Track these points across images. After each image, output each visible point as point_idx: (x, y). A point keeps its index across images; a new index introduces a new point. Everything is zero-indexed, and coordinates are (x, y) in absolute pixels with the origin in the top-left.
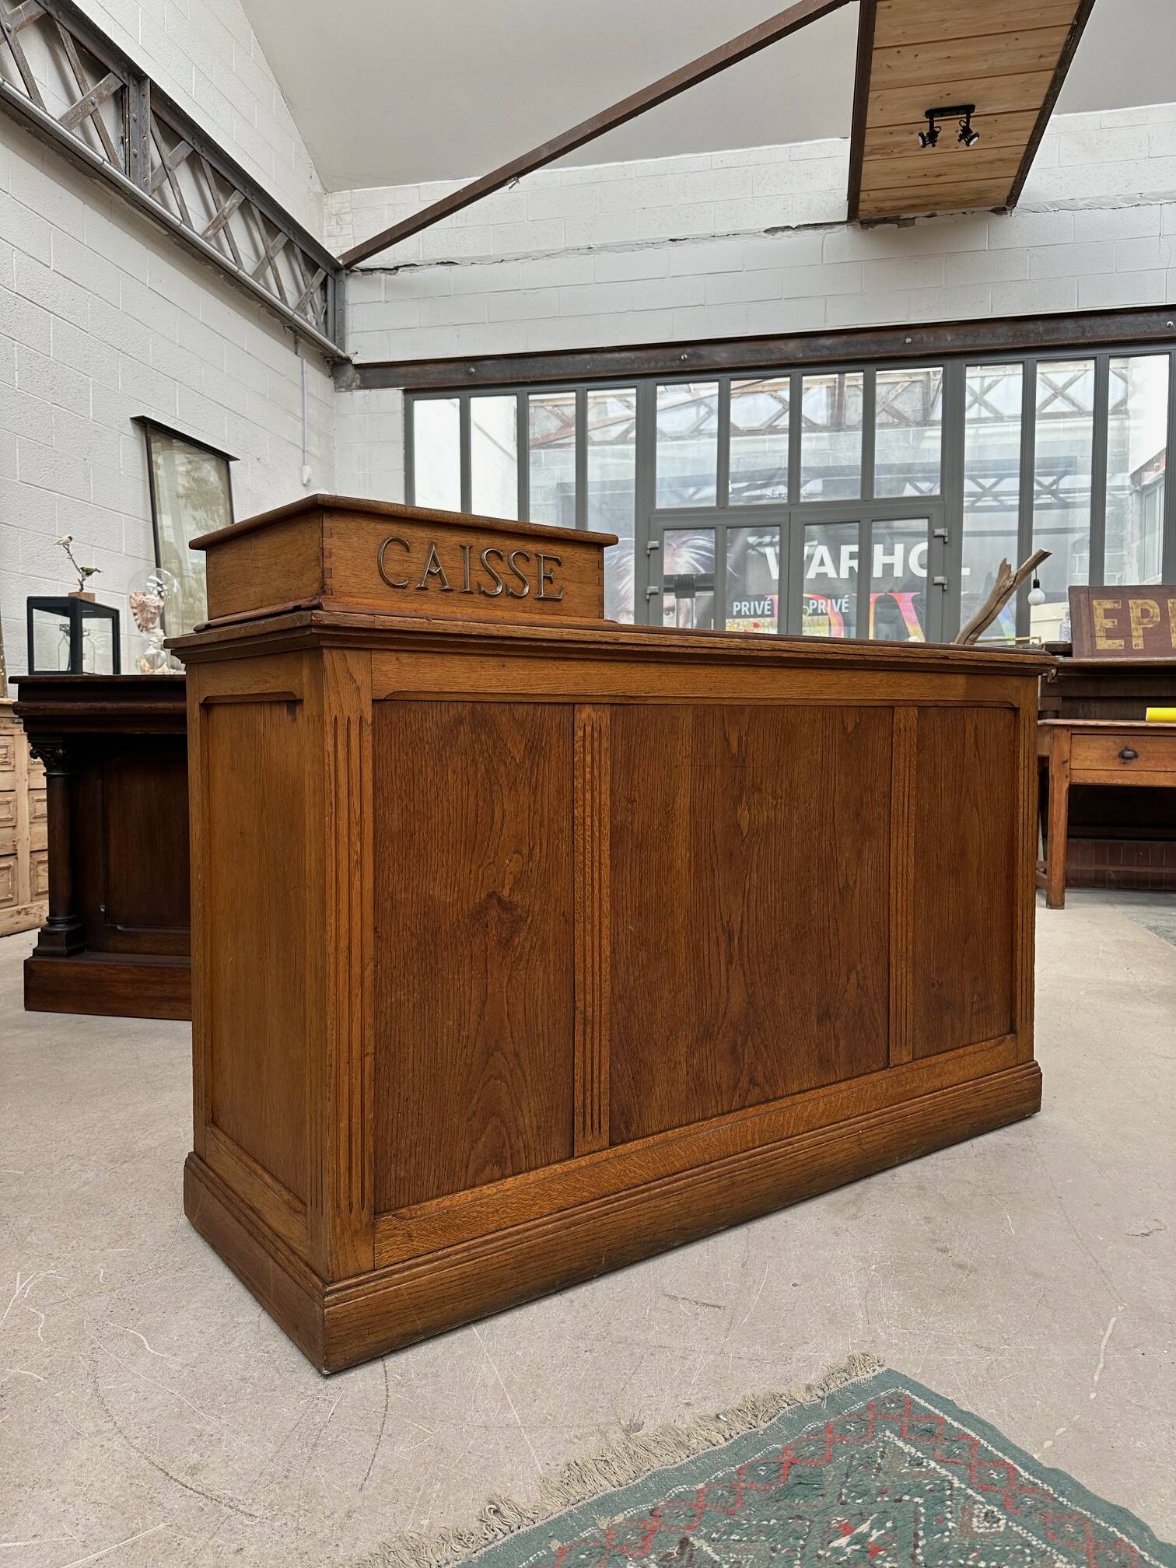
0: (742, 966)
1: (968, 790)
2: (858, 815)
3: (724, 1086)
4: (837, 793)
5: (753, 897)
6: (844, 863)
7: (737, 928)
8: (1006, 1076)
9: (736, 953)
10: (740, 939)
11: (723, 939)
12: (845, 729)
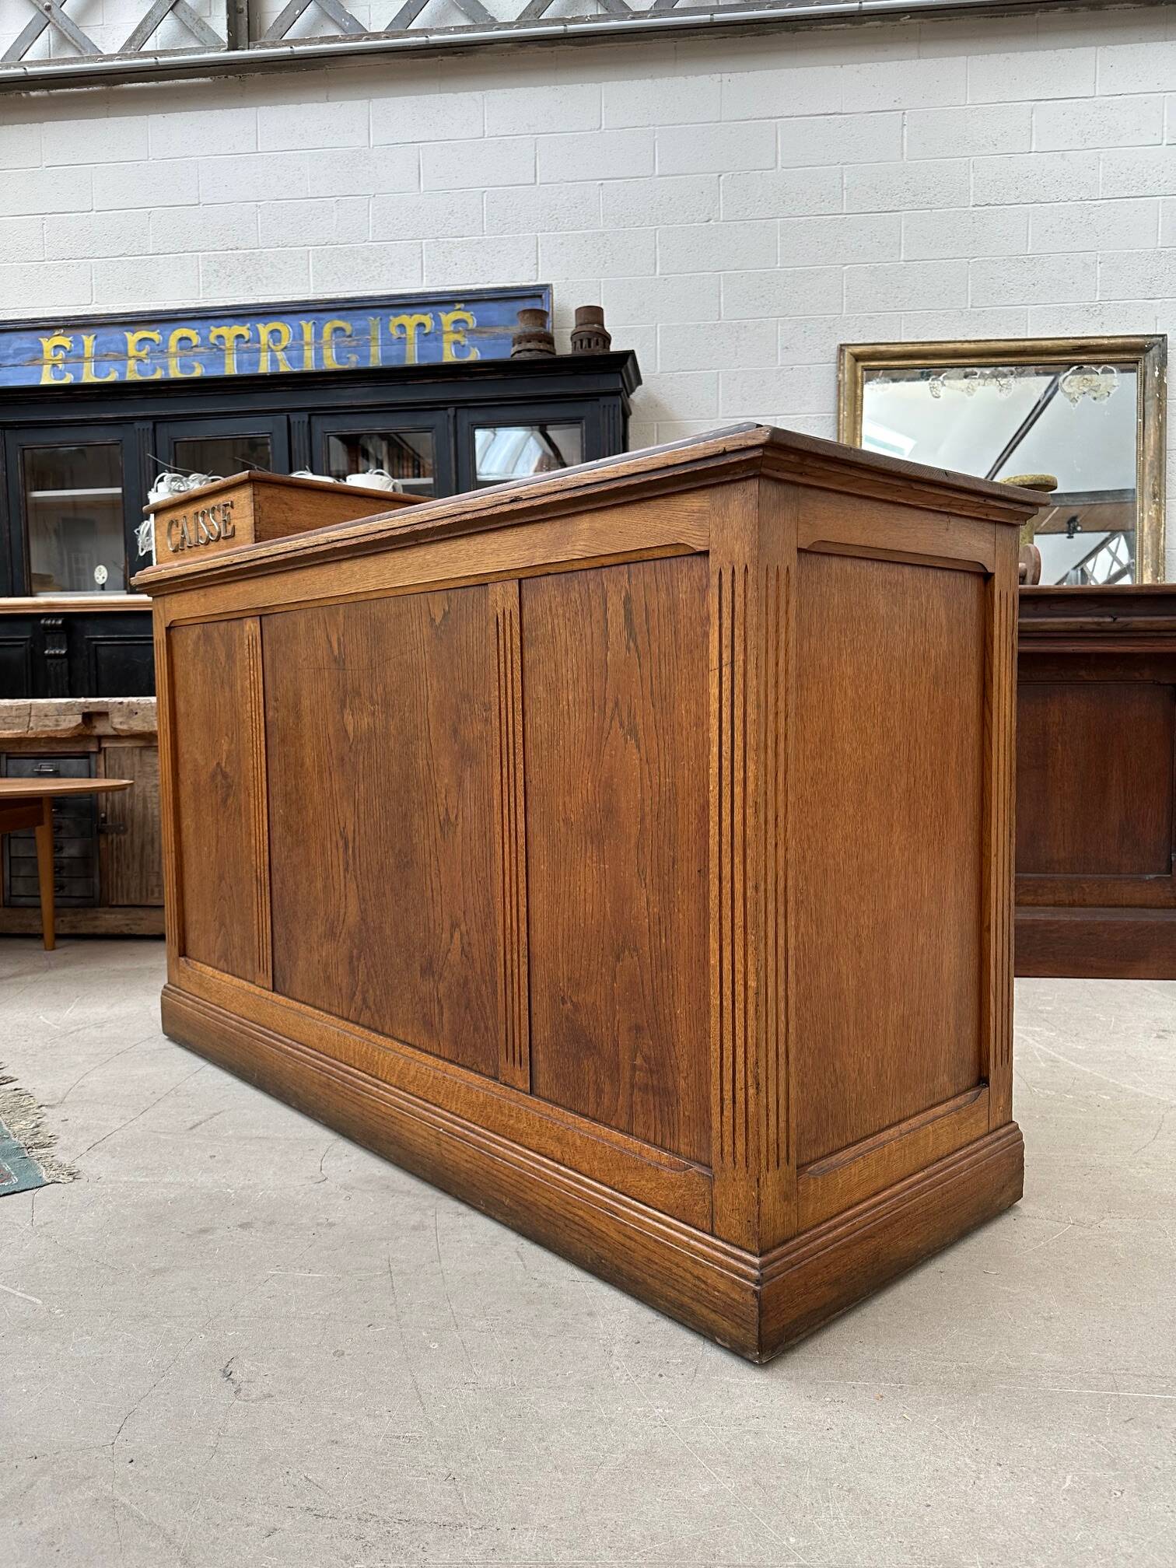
0: (356, 877)
1: (616, 704)
2: (455, 731)
3: (344, 991)
4: (430, 701)
5: (362, 807)
6: (443, 790)
7: (350, 838)
8: (678, 1232)
9: (351, 862)
10: (353, 848)
11: (341, 844)
12: (433, 620)
